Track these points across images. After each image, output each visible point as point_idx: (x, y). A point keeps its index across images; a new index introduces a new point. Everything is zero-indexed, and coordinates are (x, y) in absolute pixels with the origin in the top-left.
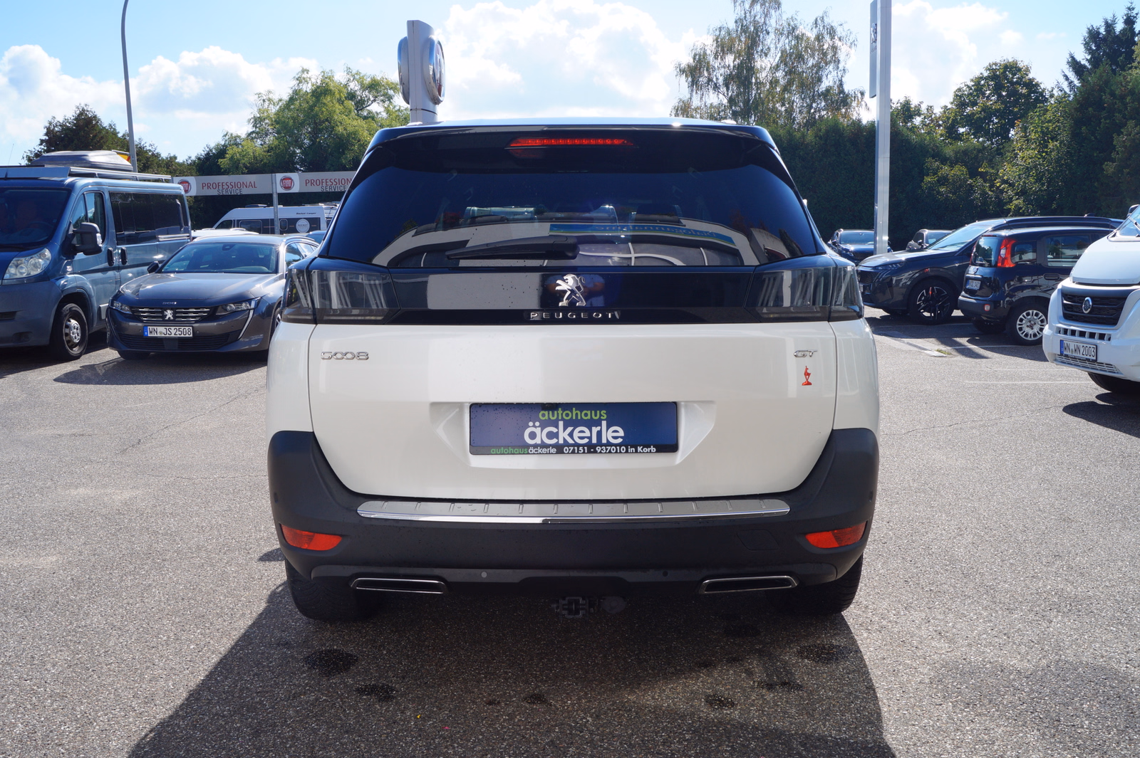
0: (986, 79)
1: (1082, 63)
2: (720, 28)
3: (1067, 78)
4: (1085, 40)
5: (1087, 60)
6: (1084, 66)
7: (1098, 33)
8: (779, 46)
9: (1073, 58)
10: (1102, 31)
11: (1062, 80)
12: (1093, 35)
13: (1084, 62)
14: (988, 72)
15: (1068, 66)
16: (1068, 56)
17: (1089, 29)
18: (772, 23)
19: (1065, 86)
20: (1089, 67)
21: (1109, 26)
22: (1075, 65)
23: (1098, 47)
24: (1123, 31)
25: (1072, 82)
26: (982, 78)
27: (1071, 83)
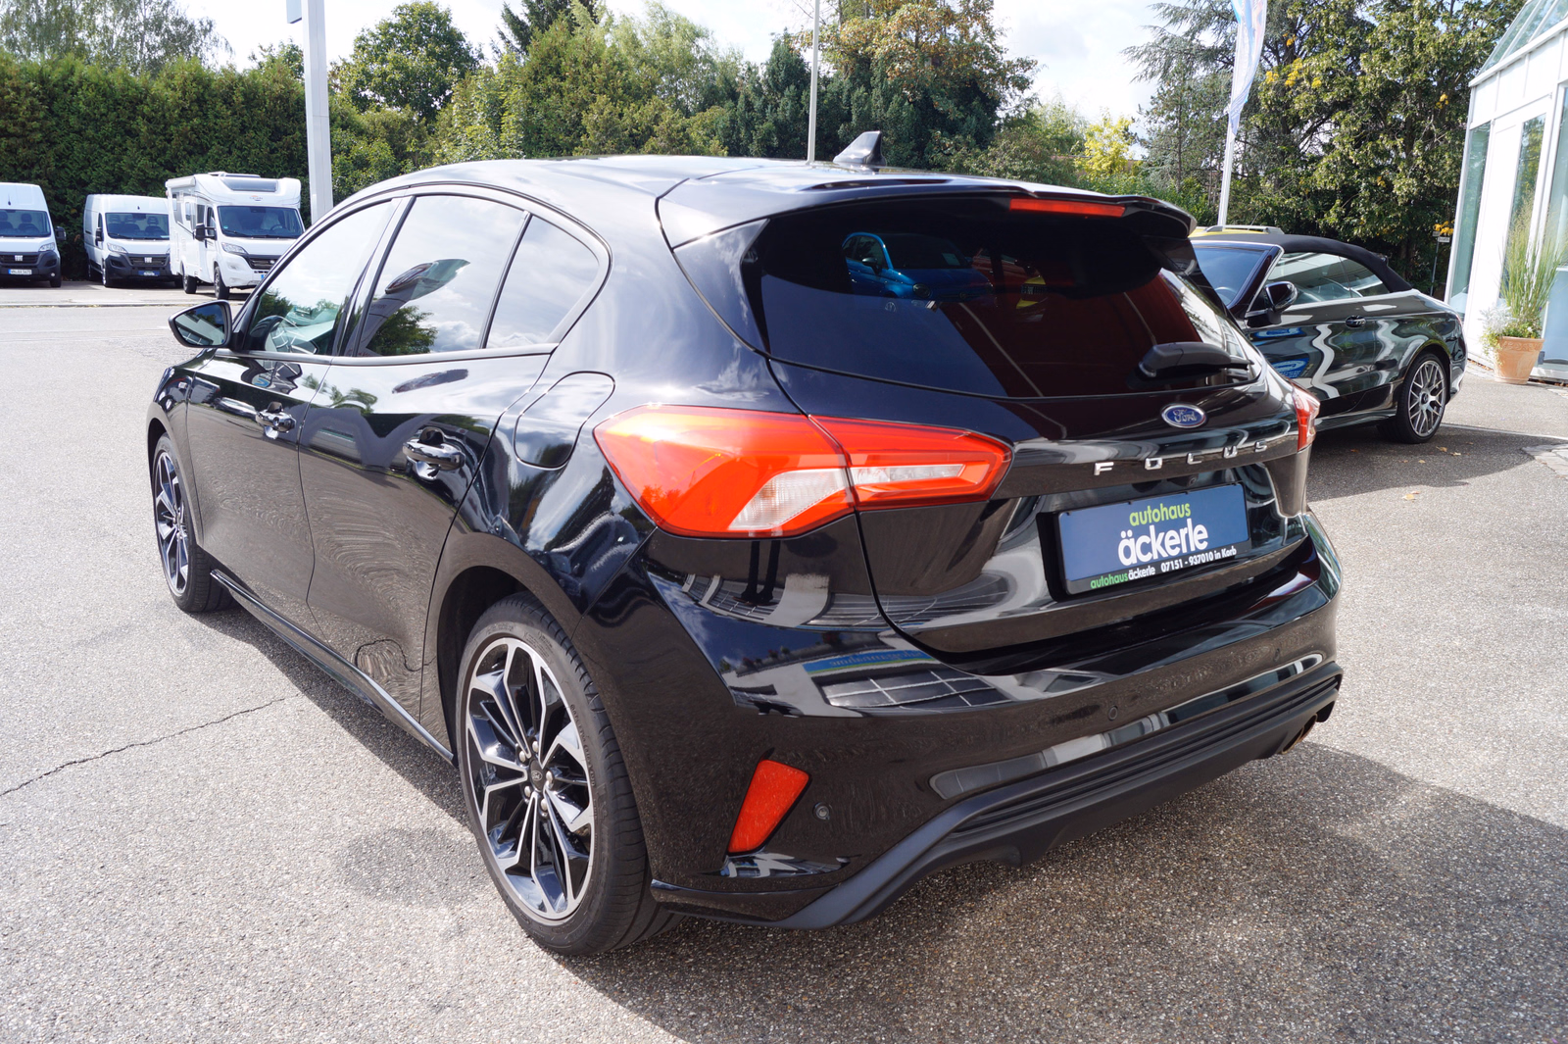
0: (395, 27)
1: (521, 18)
3: (503, 37)
5: (526, 15)
6: (522, 23)
9: (508, 11)
11: (497, 38)
13: (523, 18)
14: (398, 18)
15: (503, 21)
16: (503, 8)
19: (501, 45)
20: (529, 24)
22: (512, 21)
25: (509, 42)
26: (390, 25)
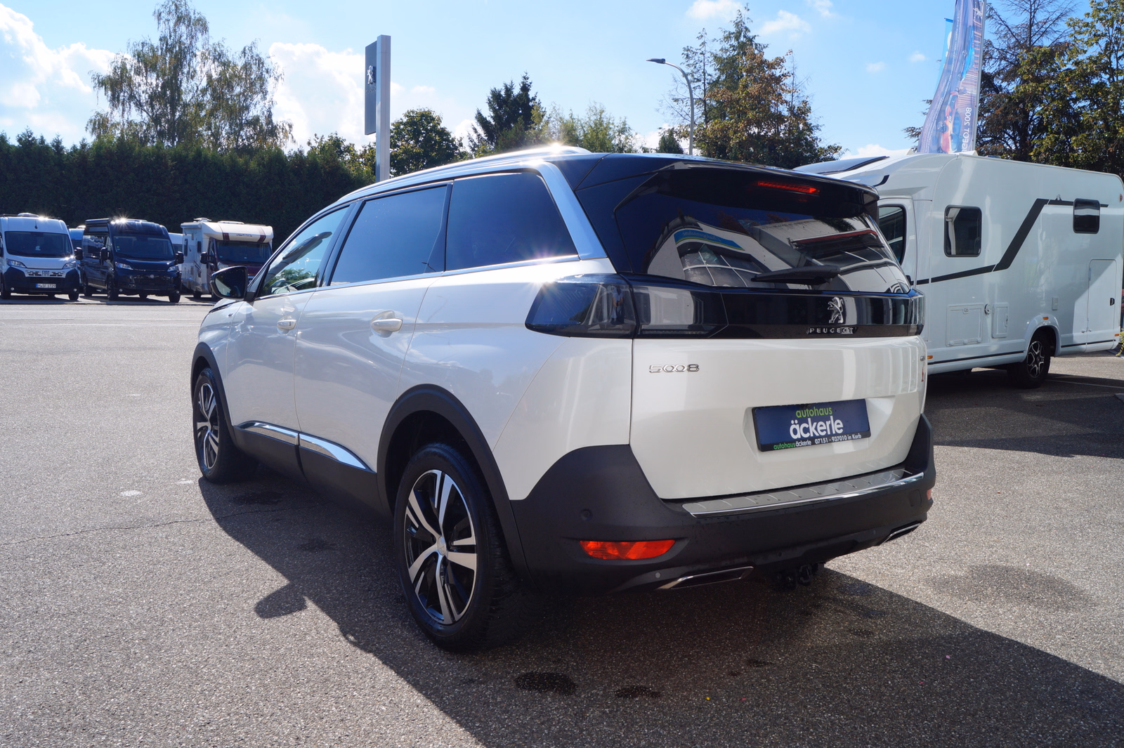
1: (488, 119)
2: (143, 43)
3: (476, 131)
4: (489, 100)
5: (492, 117)
6: (489, 123)
7: (500, 95)
8: (205, 70)
9: (479, 114)
10: (503, 93)
12: (496, 96)
14: (407, 118)
15: (476, 120)
16: (476, 113)
17: (492, 91)
18: (199, 46)
19: (474, 137)
20: (493, 123)
21: (509, 90)
22: (481, 119)
23: (500, 107)
24: (519, 95)
25: (480, 135)
26: (401, 123)
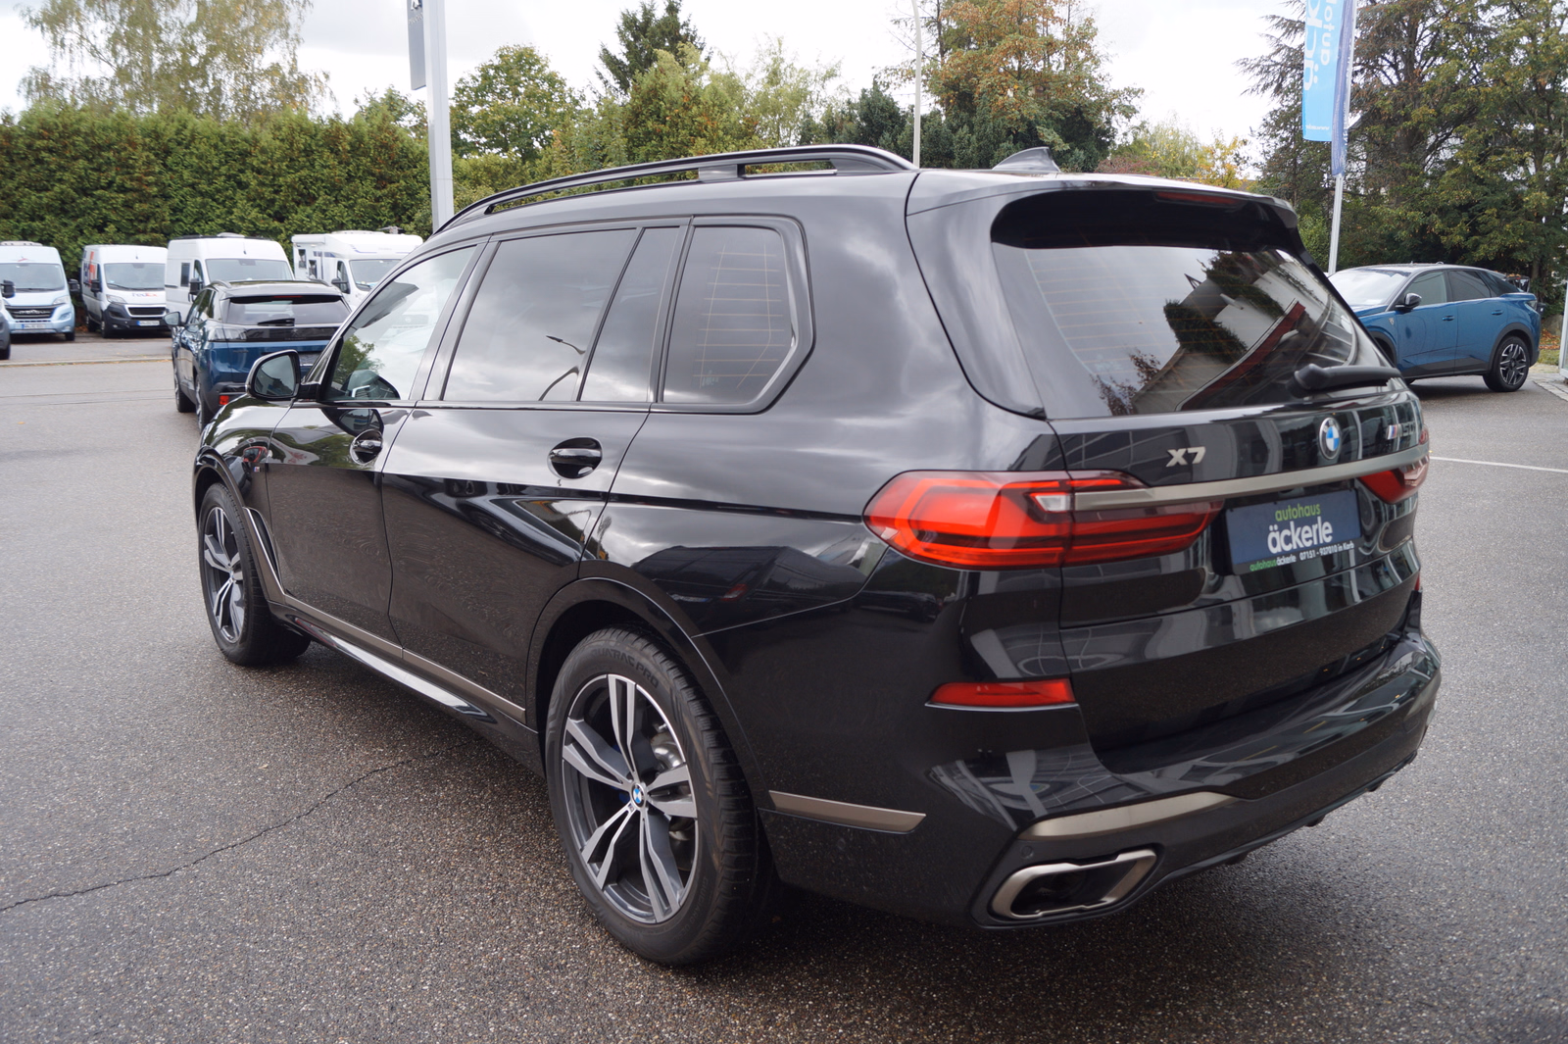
0: (496, 68)
1: (618, 57)
3: (602, 77)
4: (619, 28)
5: (624, 54)
6: (621, 62)
7: (635, 20)
9: (605, 51)
10: (639, 17)
11: (596, 79)
12: (629, 22)
13: (620, 57)
14: (499, 59)
15: (601, 61)
16: (600, 50)
17: (623, 14)
19: (599, 85)
20: (627, 63)
21: (648, 13)
22: (610, 61)
23: (637, 38)
24: (664, 19)
26: (491, 66)
27: (606, 82)
